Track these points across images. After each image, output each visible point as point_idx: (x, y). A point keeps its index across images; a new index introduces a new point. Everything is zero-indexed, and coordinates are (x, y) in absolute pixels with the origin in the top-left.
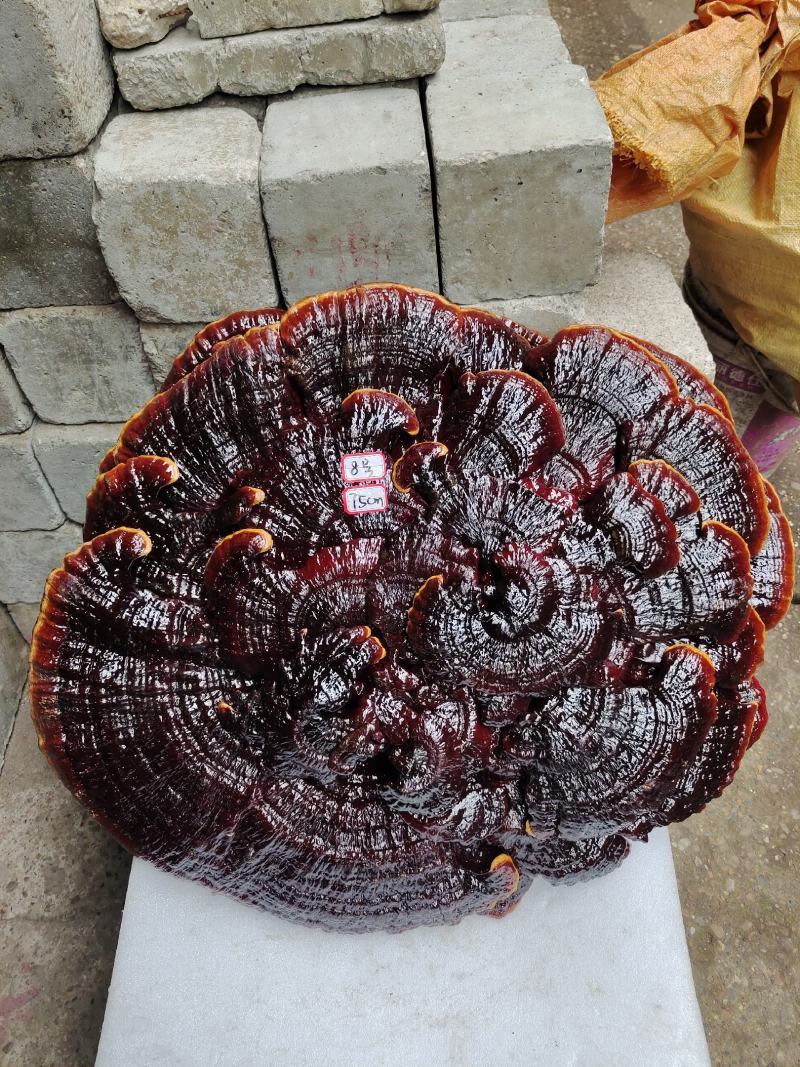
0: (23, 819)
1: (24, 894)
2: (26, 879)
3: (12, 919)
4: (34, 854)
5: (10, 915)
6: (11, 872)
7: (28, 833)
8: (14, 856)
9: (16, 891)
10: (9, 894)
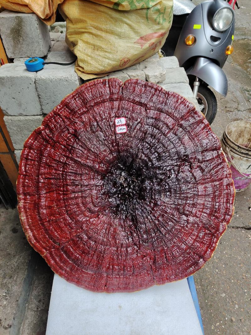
0: (42, 283)
1: (43, 303)
2: (44, 299)
3: (40, 310)
4: (46, 293)
5: (39, 309)
6: (39, 297)
7: (44, 287)
8: (40, 293)
9: (41, 303)
10: (39, 304)
